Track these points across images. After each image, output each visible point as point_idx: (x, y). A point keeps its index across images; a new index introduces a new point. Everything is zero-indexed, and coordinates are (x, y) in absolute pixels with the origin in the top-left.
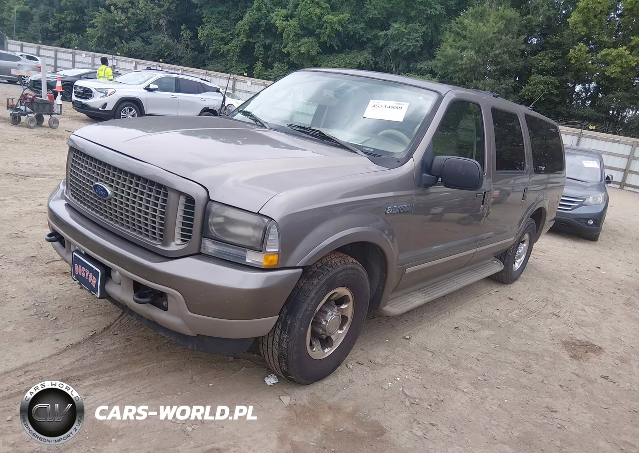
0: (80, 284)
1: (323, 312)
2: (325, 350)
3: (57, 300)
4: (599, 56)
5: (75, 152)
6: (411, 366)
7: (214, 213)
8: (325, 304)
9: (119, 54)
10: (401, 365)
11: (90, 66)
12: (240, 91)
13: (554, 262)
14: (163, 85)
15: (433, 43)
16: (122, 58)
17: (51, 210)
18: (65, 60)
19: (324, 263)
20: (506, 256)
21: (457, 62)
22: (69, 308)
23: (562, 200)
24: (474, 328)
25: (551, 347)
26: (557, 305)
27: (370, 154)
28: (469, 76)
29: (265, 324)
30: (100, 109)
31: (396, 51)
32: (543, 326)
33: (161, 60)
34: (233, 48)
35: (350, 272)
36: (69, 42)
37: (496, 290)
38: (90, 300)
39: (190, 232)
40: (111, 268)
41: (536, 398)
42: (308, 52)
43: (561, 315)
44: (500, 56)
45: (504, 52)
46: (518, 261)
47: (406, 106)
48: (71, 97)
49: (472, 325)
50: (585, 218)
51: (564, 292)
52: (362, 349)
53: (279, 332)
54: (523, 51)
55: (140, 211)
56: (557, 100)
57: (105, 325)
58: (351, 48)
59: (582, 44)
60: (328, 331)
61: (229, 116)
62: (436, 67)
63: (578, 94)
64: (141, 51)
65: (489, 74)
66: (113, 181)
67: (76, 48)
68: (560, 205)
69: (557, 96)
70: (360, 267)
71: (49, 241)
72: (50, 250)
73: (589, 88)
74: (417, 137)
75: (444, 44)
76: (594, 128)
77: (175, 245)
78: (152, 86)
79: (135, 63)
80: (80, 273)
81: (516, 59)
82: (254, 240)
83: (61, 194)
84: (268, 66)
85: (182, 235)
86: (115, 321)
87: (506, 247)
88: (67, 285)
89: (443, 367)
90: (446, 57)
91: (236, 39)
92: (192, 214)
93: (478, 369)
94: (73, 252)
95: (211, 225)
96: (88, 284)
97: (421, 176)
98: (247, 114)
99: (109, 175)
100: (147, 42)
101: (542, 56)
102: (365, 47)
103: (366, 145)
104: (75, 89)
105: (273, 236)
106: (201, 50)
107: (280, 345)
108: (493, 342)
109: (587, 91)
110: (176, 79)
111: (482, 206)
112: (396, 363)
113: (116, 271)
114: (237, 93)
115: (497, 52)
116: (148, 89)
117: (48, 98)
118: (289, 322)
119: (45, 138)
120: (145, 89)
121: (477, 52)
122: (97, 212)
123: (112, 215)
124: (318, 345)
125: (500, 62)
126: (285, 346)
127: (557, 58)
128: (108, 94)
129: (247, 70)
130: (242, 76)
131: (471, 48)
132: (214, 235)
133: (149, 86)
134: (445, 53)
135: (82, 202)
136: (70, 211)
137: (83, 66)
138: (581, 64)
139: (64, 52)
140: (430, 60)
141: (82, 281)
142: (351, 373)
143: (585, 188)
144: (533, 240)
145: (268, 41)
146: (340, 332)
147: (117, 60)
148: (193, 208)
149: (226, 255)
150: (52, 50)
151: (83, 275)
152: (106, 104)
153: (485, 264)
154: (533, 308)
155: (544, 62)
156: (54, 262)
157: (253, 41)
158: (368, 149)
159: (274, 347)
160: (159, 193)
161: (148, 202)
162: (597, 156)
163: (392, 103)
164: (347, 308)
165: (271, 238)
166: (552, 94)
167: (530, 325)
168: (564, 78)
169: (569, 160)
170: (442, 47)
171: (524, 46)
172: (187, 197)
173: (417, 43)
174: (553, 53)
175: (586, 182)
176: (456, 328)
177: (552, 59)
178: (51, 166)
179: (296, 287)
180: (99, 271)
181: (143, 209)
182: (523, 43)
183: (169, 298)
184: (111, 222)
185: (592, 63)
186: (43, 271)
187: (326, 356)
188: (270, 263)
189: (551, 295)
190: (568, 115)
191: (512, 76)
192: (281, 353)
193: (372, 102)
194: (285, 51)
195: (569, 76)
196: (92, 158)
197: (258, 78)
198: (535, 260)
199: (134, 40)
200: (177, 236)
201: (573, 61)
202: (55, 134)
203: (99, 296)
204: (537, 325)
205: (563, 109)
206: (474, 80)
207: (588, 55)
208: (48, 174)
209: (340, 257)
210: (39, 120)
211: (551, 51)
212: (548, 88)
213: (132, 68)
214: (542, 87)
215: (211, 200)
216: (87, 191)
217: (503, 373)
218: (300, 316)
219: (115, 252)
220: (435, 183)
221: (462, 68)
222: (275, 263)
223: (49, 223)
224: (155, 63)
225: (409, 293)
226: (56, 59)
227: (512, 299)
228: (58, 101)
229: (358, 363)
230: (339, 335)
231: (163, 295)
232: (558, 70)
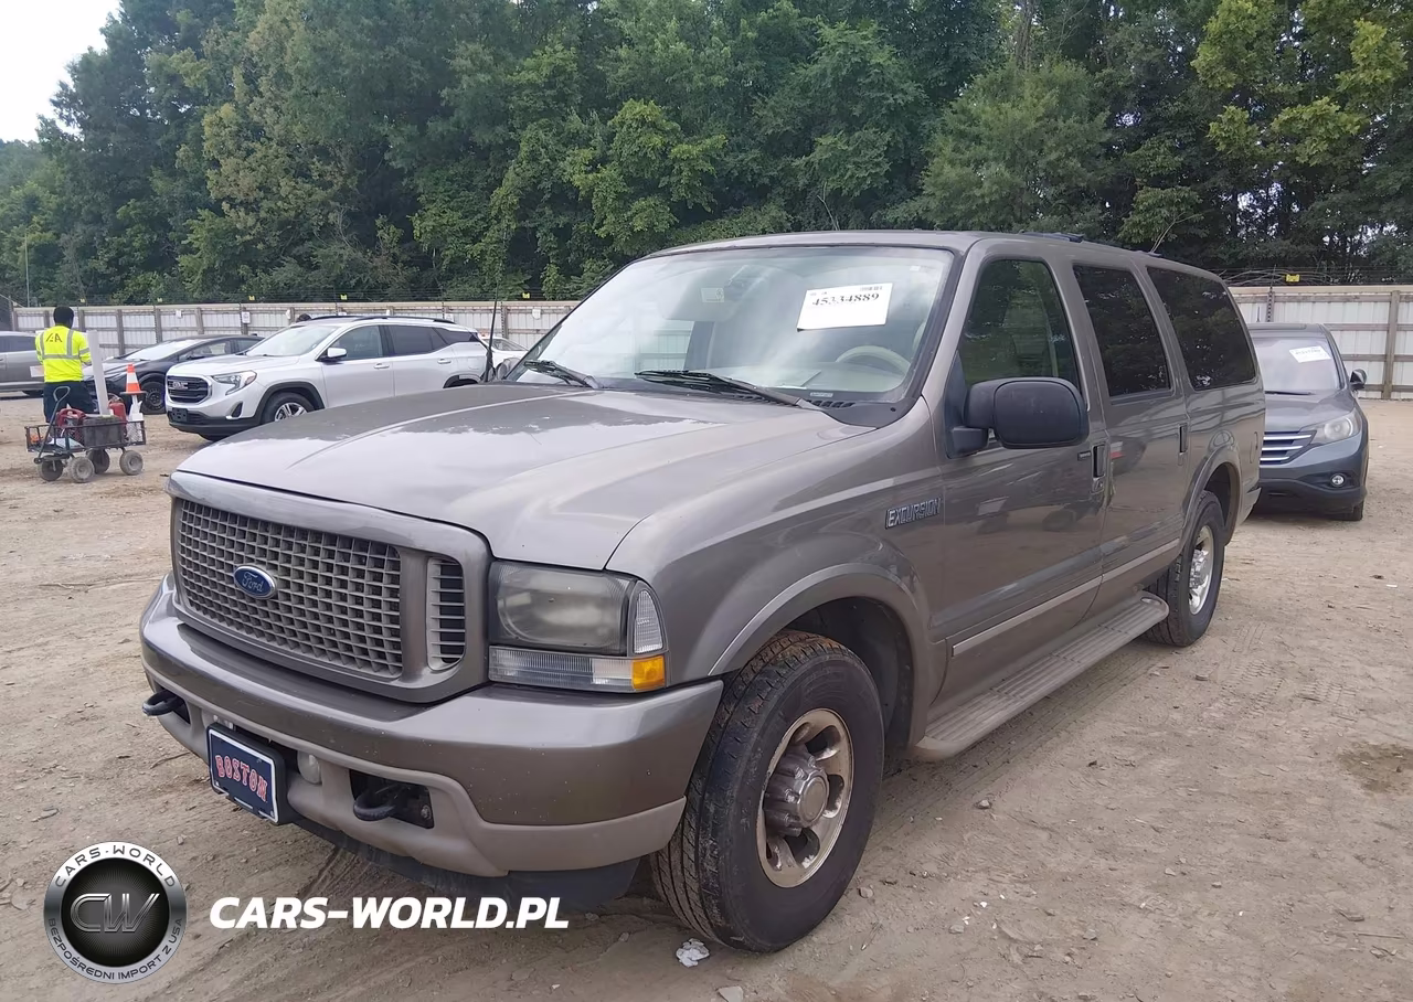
0: (231, 798)
1: (783, 773)
2: (804, 864)
3: (185, 846)
4: (1275, 125)
5: (186, 508)
6: (1008, 869)
7: (507, 587)
8: (784, 755)
9: (252, 298)
10: (983, 870)
11: (195, 334)
12: (519, 332)
13: (1276, 582)
14: (355, 347)
15: (913, 164)
16: (261, 306)
17: (148, 645)
18: (140, 329)
19: (767, 659)
20: (1168, 583)
21: (971, 193)
22: (214, 858)
23: (1267, 443)
24: (1133, 758)
25: (1315, 773)
26: (1306, 676)
27: (827, 404)
28: (1001, 218)
29: (658, 822)
30: (229, 417)
31: (836, 193)
32: (1288, 729)
33: (344, 297)
34: (491, 247)
35: (829, 670)
36: (145, 292)
37: (1160, 665)
38: (259, 834)
39: (461, 637)
40: (296, 751)
41: (1310, 896)
42: (651, 227)
43: (1321, 698)
44: (1061, 165)
45: (1068, 155)
46: (1198, 590)
47: (885, 291)
48: (164, 404)
49: (1126, 752)
50: (1323, 474)
51: (1314, 643)
52: (887, 849)
53: (692, 835)
54: (1108, 145)
55: (344, 610)
56: (1203, 234)
57: (298, 884)
58: (739, 205)
59: (1233, 108)
60: (804, 817)
61: (508, 379)
62: (927, 210)
63: (1246, 214)
64: (300, 284)
65: (1047, 207)
66: (276, 555)
67: (160, 300)
68: (1265, 453)
69: (1201, 225)
70: (850, 657)
71: (153, 714)
72: (158, 733)
73: (1268, 196)
74: (923, 350)
75: (936, 160)
76: (1297, 278)
77: (431, 674)
78: (332, 353)
79: (289, 311)
80: (229, 774)
81: (1098, 163)
82: (603, 631)
83: (168, 605)
84: (570, 270)
85: (444, 649)
86: (320, 874)
87: (1165, 563)
88: (204, 808)
89: (1081, 861)
90: (945, 186)
91: (496, 227)
92: (460, 597)
93: (1162, 850)
94: (209, 728)
95: (504, 615)
96: (250, 796)
97: (948, 433)
98: (544, 367)
99: (266, 543)
100: (307, 263)
101: (1153, 148)
102: (769, 195)
103: (813, 386)
104: (170, 384)
105: (646, 618)
106: (424, 262)
107: (698, 865)
108: (1182, 783)
109: (1265, 203)
110: (381, 327)
111: (1095, 479)
112: (971, 869)
113: (307, 755)
114: (514, 338)
115: (1053, 156)
116: (325, 359)
117: (112, 411)
118: (712, 809)
119: (118, 497)
120: (319, 360)
121: (1010, 165)
122: (250, 630)
123: (283, 632)
124: (787, 852)
125: (1062, 178)
126: (710, 868)
127: (1183, 147)
128: (242, 384)
129: (527, 287)
130: (519, 300)
131: (995, 159)
132: (514, 636)
133: (326, 353)
134: (941, 179)
135: (214, 615)
136: (190, 639)
137: (179, 335)
138: (1241, 149)
139: (139, 313)
140: (911, 198)
141: (236, 790)
142: (872, 908)
143: (1309, 407)
144: (1221, 539)
145: (562, 220)
146: (831, 815)
147: (251, 312)
148: (459, 584)
149: (547, 676)
150: (112, 314)
151: (237, 777)
152: (240, 405)
153: (1125, 610)
154: (1254, 692)
155: (1159, 159)
156: (169, 762)
157: (532, 225)
158: (823, 395)
159: (687, 874)
160: (380, 564)
161: (359, 587)
162: (1319, 335)
163: (855, 290)
164: (837, 755)
165: (641, 621)
166: (1189, 223)
167: (1257, 729)
168: (1208, 185)
169: (1262, 352)
170: (932, 168)
171: (1108, 135)
172: (444, 561)
173: (878, 170)
174: (1174, 137)
175: (1309, 394)
176: (1091, 764)
177: (1174, 151)
178: (138, 555)
179: (715, 726)
180: (270, 761)
181: (349, 604)
182: (1105, 129)
183: (433, 797)
184: (283, 647)
185: (1265, 144)
186: (147, 785)
187: (808, 877)
188: (648, 678)
189: (1289, 656)
190: (1233, 260)
191: (1094, 202)
192: (706, 886)
193: (811, 297)
194: (602, 233)
195: (1219, 179)
196: (225, 515)
197: (554, 299)
198: (1232, 583)
199: (280, 265)
200: (433, 651)
201: (1222, 147)
202: (138, 486)
203: (276, 820)
204: (1271, 727)
205: (1221, 252)
206: (1014, 224)
207: (1250, 128)
208: (133, 572)
209: (801, 640)
210: (100, 461)
211: (1168, 133)
212: (1179, 212)
213: (286, 324)
214: (1165, 212)
215: (497, 559)
216: (224, 588)
217: (1221, 850)
218: (733, 790)
219: (300, 711)
220: (983, 444)
221: (984, 204)
222: (659, 675)
223: (147, 672)
224: (332, 305)
225: (970, 700)
226: (121, 330)
227: (1202, 679)
228: (135, 414)
229: (884, 882)
230: (830, 823)
231: (418, 793)
232: (1192, 171)
